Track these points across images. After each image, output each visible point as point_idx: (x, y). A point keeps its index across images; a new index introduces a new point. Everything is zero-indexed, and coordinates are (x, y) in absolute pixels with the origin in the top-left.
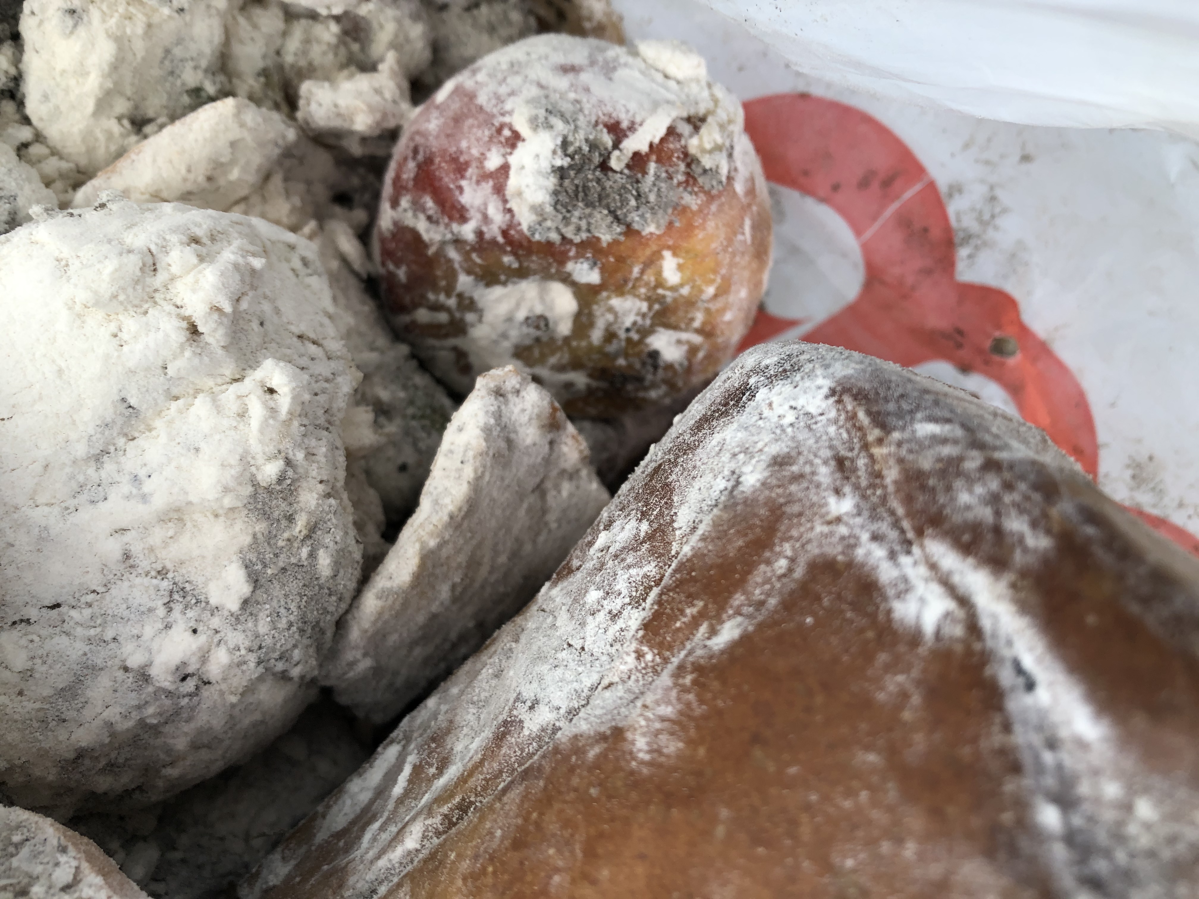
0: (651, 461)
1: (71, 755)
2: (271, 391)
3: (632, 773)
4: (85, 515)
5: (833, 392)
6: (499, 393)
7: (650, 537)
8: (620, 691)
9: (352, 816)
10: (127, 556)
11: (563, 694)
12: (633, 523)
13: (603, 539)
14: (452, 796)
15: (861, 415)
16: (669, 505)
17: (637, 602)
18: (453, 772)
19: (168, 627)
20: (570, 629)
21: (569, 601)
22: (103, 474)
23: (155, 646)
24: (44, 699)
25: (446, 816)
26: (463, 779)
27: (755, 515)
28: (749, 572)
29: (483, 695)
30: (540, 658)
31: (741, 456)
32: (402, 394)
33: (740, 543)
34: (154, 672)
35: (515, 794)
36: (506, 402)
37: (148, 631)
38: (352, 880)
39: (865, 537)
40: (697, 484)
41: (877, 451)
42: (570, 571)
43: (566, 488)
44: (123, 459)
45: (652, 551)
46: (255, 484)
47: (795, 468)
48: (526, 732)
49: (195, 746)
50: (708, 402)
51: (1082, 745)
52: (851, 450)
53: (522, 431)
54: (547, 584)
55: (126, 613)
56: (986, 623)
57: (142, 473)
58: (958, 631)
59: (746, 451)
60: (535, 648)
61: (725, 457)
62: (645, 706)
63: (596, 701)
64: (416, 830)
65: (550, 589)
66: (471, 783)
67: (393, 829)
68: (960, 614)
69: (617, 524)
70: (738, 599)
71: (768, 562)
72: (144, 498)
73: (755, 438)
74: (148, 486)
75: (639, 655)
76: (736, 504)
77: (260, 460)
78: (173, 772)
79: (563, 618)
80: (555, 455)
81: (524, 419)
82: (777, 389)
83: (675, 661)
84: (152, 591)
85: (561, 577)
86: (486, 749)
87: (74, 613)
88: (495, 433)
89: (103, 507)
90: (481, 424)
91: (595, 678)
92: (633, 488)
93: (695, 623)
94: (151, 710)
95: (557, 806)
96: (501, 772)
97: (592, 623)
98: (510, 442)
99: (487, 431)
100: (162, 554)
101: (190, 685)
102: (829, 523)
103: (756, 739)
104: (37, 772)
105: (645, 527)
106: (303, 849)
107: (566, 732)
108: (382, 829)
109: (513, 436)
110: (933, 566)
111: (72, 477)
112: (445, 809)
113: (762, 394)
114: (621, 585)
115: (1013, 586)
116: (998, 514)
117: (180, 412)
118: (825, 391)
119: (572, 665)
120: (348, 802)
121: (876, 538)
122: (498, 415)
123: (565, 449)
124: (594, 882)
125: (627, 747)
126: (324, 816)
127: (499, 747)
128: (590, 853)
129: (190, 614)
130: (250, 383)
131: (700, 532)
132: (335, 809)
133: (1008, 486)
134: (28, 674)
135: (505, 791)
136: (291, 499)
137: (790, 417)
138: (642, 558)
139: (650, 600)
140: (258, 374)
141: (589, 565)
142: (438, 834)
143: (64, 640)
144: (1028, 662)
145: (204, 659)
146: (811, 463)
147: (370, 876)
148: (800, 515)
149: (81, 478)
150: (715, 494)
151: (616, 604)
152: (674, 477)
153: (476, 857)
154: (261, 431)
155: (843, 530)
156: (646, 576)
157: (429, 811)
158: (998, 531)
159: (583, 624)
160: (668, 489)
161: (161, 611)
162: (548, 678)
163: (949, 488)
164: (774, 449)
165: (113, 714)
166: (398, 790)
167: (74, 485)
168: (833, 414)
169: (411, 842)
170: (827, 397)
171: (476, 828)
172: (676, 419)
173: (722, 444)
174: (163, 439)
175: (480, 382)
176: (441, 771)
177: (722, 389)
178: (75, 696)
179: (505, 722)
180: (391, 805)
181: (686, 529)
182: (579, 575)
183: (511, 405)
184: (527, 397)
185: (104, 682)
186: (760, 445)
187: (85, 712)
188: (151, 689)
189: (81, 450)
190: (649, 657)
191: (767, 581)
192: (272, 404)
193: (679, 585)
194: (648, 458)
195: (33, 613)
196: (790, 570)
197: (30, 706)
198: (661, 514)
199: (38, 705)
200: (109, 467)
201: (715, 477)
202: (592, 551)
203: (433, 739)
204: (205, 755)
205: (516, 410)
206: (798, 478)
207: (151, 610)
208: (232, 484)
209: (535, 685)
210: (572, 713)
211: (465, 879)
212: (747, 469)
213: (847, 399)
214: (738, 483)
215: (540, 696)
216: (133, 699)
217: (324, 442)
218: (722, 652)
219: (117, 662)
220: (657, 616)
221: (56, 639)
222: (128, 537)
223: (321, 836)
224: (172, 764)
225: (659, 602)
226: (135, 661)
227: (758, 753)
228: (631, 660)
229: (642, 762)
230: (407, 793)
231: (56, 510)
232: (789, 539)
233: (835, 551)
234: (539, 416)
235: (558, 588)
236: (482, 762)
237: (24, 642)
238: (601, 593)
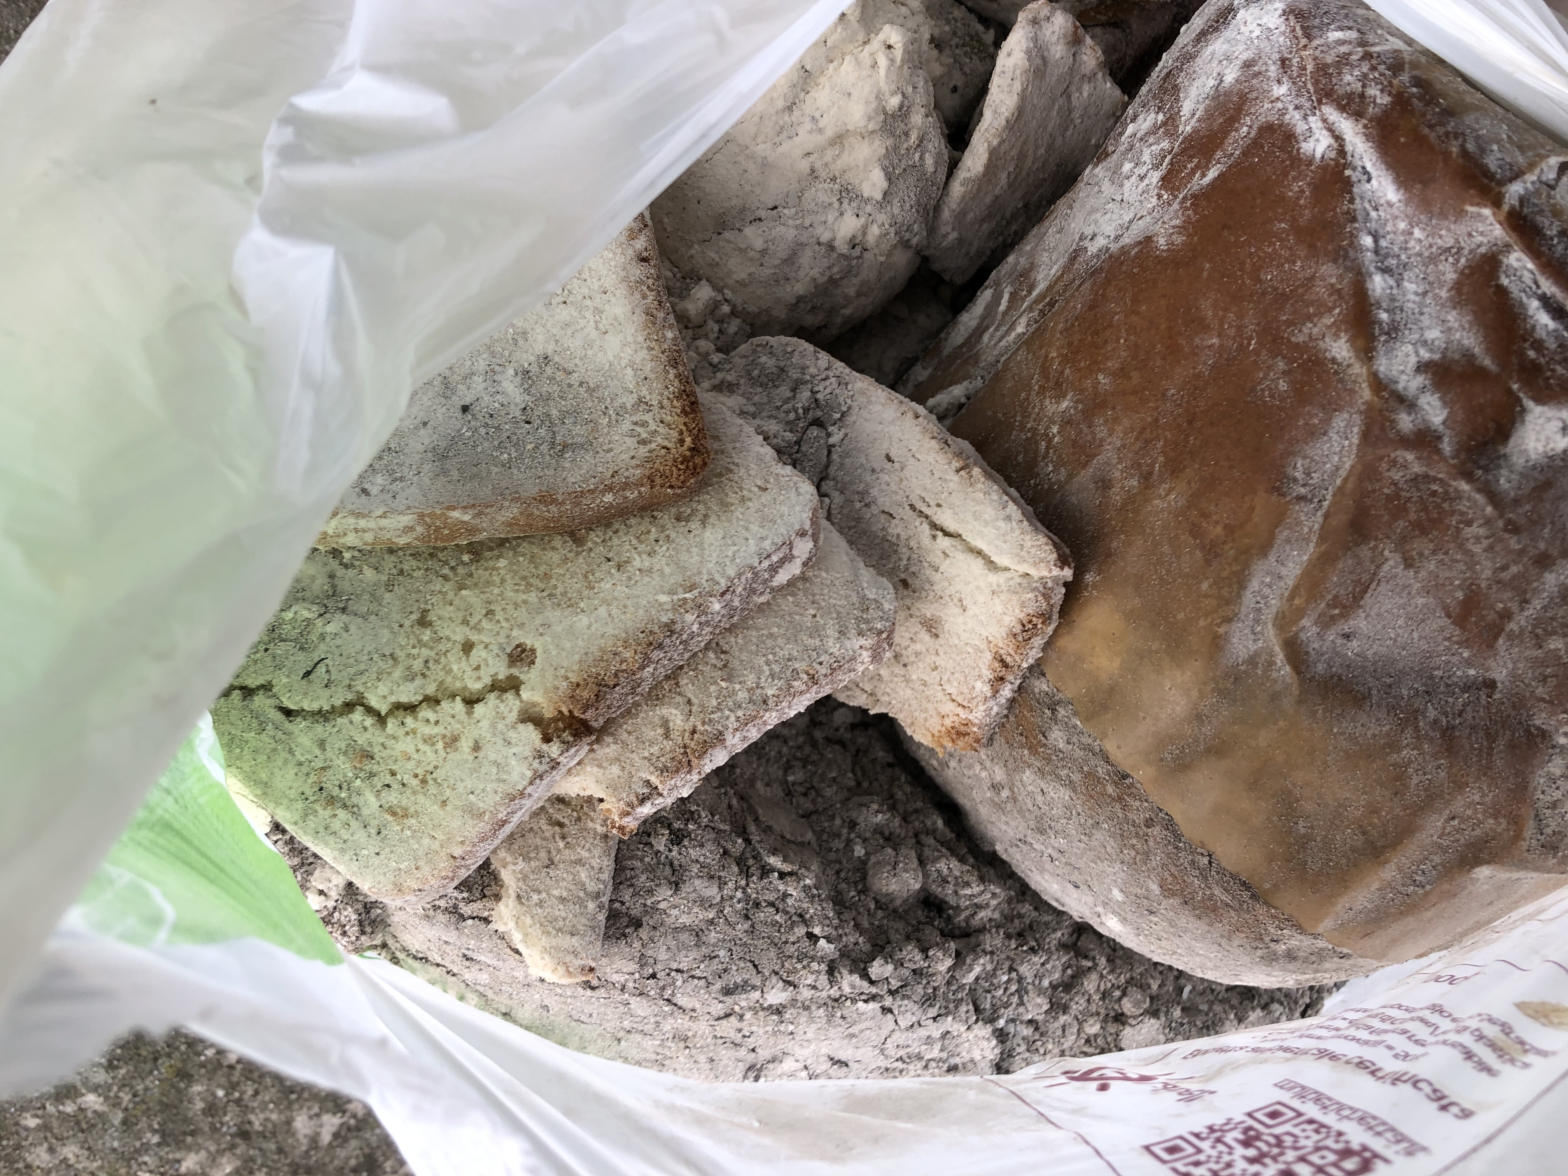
0: (1164, 67)
1: (794, 301)
2: (890, 47)
3: (1157, 257)
4: (786, 147)
5: (1284, 13)
6: (1035, 22)
7: (1164, 124)
8: (1148, 219)
9: (967, 335)
10: (813, 171)
11: (1112, 228)
12: (1153, 115)
13: (1130, 129)
14: (1045, 298)
15: (1298, 28)
16: (1177, 100)
17: (1156, 167)
18: (1041, 287)
19: (842, 214)
20: (1112, 190)
21: (1109, 174)
22: (794, 118)
23: (836, 227)
24: (775, 267)
25: (1041, 310)
26: (1050, 288)
27: (1231, 102)
28: (1225, 138)
29: (1051, 245)
30: (1094, 210)
31: (1224, 62)
32: (947, 28)
33: (1221, 120)
34: (837, 244)
35: (1087, 285)
36: (1041, 28)
37: (831, 218)
38: (983, 358)
39: (1291, 108)
40: (1196, 84)
41: (1303, 53)
42: (1107, 155)
43: (1086, 89)
44: (804, 107)
45: (1166, 133)
46: (885, 113)
47: (1256, 68)
48: (1089, 253)
49: (859, 294)
50: (1206, 18)
51: (1390, 204)
52: (1291, 53)
53: (1053, 49)
54: (1090, 167)
55: (816, 208)
56: (1349, 148)
57: (817, 115)
58: (1333, 155)
59: (1227, 58)
60: (1088, 207)
61: (1215, 63)
62: (1164, 222)
63: (1134, 227)
64: (1023, 321)
65: (1093, 169)
66: (1057, 288)
67: (1004, 329)
68: (1335, 145)
69: (1141, 118)
70: (1219, 154)
71: (1237, 130)
72: (821, 131)
73: (1234, 49)
74: (821, 124)
75: (1159, 196)
76: (1219, 96)
77: (887, 96)
78: (847, 312)
79: (1106, 186)
80: (1077, 64)
81: (1054, 38)
82: (1251, 10)
83: (1181, 196)
84: (829, 192)
85: (1100, 161)
86: (1064, 267)
87: (786, 211)
88: (1034, 54)
89: (796, 139)
90: (1024, 48)
91: (1131, 216)
92: (1150, 90)
93: (1193, 172)
94: (836, 269)
95: (1114, 283)
96: (1074, 280)
97: (1127, 184)
98: (1044, 59)
99: (1028, 52)
100: (832, 167)
101: (857, 252)
102: (1272, 102)
103: (1225, 227)
104: (775, 313)
105: (1161, 117)
106: (936, 360)
107: (1114, 247)
108: (997, 330)
109: (1046, 54)
110: (1325, 121)
111: (776, 123)
112: (1040, 306)
113: (1241, 14)
114: (1146, 157)
115: (1365, 127)
116: (1364, 86)
117: (835, 69)
118: (1280, 12)
119: (1116, 211)
120: (962, 328)
121: (1297, 108)
122: (1035, 40)
123: (1085, 58)
124: (1137, 313)
125: (1154, 245)
126: (946, 339)
127: (1073, 265)
128: (1135, 301)
129: (854, 204)
130: (876, 43)
131: (1197, 116)
132: (953, 334)
133: (1373, 68)
134: (764, 252)
135: (1080, 286)
136: (906, 121)
137: (1257, 32)
138: (1159, 138)
139: (1165, 164)
140: (882, 36)
141: (1122, 148)
142: (1036, 322)
143: (782, 229)
144: (1369, 167)
145: (864, 234)
146: (1266, 64)
147: (996, 352)
148: (1257, 98)
149: (781, 123)
150: (1207, 90)
151: (1142, 170)
152: (1180, 79)
153: (1067, 321)
154: (887, 77)
155: (1280, 105)
156: (1162, 150)
157: (1030, 309)
158: (1362, 96)
159: (1121, 186)
160: (1176, 88)
161: (836, 205)
162: (1101, 221)
163: (1339, 74)
164: (1245, 56)
165: (815, 273)
166: (1003, 307)
167: (778, 128)
168: (1283, 28)
169: (1020, 329)
170: (1280, 16)
171: (1064, 308)
172: (1183, 29)
173: (1213, 54)
174: (827, 90)
175: (1021, 16)
176: (1030, 293)
177: (1216, 7)
178: (793, 263)
179: (1075, 251)
180: (999, 317)
181: (1188, 115)
182: (1115, 156)
183: (1044, 30)
184: (1056, 22)
185: (808, 253)
186: (1236, 54)
187: (799, 273)
188: (835, 255)
189: (780, 104)
190: (1165, 197)
191: (1236, 141)
192: (891, 56)
193: (1183, 151)
194: (1161, 64)
195: (762, 214)
196: (1249, 133)
197: (769, 271)
198: (1172, 107)
199: (773, 271)
200: (797, 113)
201: (1208, 78)
202: (1123, 139)
203: (1021, 276)
204: (864, 301)
205: (1048, 33)
206: (1257, 74)
207: (830, 204)
208: (873, 115)
209: (1093, 226)
210: (1117, 238)
211: (1061, 333)
212: (1227, 71)
213: (1291, 17)
214: (1221, 81)
215: (1097, 231)
216: (825, 262)
217: (921, 78)
218: (1208, 185)
219: (814, 240)
220: (1170, 172)
221: (778, 229)
222: (812, 158)
223: (946, 352)
224: (845, 307)
225: (1171, 163)
226: (825, 237)
227: (1226, 233)
228: (1154, 200)
229: (1163, 251)
230: (1009, 308)
231: (769, 144)
232: (1248, 115)
233: (1273, 118)
234: (1065, 35)
235: (1100, 166)
236: (1062, 275)
237: (760, 232)
238: (1133, 165)
